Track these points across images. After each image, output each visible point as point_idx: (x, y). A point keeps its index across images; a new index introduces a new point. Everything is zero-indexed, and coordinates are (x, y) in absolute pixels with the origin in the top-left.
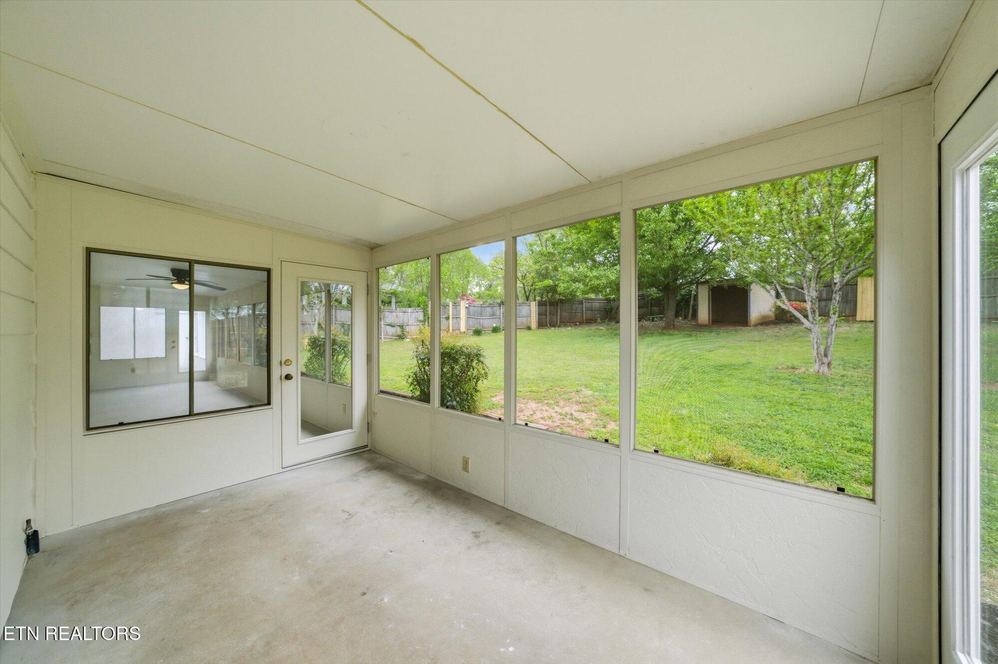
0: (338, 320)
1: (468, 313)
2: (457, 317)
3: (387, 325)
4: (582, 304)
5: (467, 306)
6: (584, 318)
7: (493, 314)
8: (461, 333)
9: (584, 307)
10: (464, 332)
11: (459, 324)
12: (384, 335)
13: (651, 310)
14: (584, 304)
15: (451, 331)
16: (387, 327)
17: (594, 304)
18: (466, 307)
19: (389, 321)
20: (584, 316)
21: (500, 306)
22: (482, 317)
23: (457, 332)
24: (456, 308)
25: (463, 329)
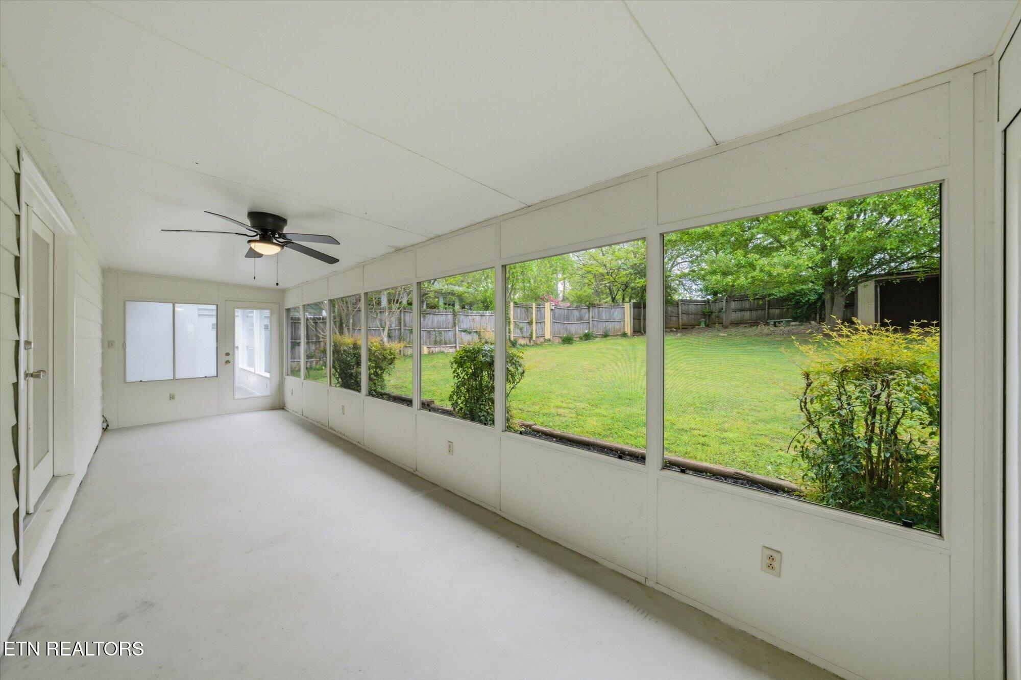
0: (407, 325)
1: (554, 316)
2: (541, 322)
3: (462, 331)
4: (678, 306)
5: (553, 308)
6: (681, 324)
7: (581, 318)
8: (545, 339)
9: (680, 311)
10: (549, 340)
11: (543, 330)
12: (459, 344)
13: (768, 313)
14: (680, 307)
15: (534, 338)
16: (463, 333)
17: (690, 307)
18: (552, 310)
19: (464, 326)
20: (680, 320)
21: (589, 309)
22: (568, 321)
23: (542, 340)
24: (540, 310)
25: (548, 336)
